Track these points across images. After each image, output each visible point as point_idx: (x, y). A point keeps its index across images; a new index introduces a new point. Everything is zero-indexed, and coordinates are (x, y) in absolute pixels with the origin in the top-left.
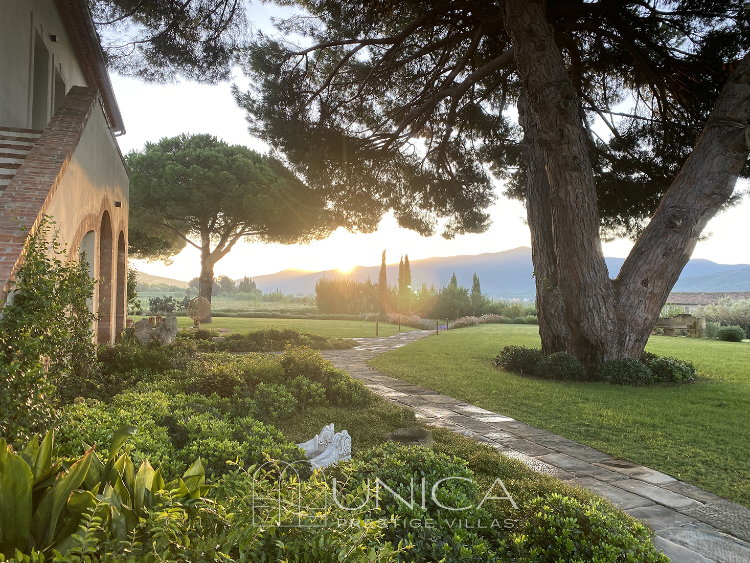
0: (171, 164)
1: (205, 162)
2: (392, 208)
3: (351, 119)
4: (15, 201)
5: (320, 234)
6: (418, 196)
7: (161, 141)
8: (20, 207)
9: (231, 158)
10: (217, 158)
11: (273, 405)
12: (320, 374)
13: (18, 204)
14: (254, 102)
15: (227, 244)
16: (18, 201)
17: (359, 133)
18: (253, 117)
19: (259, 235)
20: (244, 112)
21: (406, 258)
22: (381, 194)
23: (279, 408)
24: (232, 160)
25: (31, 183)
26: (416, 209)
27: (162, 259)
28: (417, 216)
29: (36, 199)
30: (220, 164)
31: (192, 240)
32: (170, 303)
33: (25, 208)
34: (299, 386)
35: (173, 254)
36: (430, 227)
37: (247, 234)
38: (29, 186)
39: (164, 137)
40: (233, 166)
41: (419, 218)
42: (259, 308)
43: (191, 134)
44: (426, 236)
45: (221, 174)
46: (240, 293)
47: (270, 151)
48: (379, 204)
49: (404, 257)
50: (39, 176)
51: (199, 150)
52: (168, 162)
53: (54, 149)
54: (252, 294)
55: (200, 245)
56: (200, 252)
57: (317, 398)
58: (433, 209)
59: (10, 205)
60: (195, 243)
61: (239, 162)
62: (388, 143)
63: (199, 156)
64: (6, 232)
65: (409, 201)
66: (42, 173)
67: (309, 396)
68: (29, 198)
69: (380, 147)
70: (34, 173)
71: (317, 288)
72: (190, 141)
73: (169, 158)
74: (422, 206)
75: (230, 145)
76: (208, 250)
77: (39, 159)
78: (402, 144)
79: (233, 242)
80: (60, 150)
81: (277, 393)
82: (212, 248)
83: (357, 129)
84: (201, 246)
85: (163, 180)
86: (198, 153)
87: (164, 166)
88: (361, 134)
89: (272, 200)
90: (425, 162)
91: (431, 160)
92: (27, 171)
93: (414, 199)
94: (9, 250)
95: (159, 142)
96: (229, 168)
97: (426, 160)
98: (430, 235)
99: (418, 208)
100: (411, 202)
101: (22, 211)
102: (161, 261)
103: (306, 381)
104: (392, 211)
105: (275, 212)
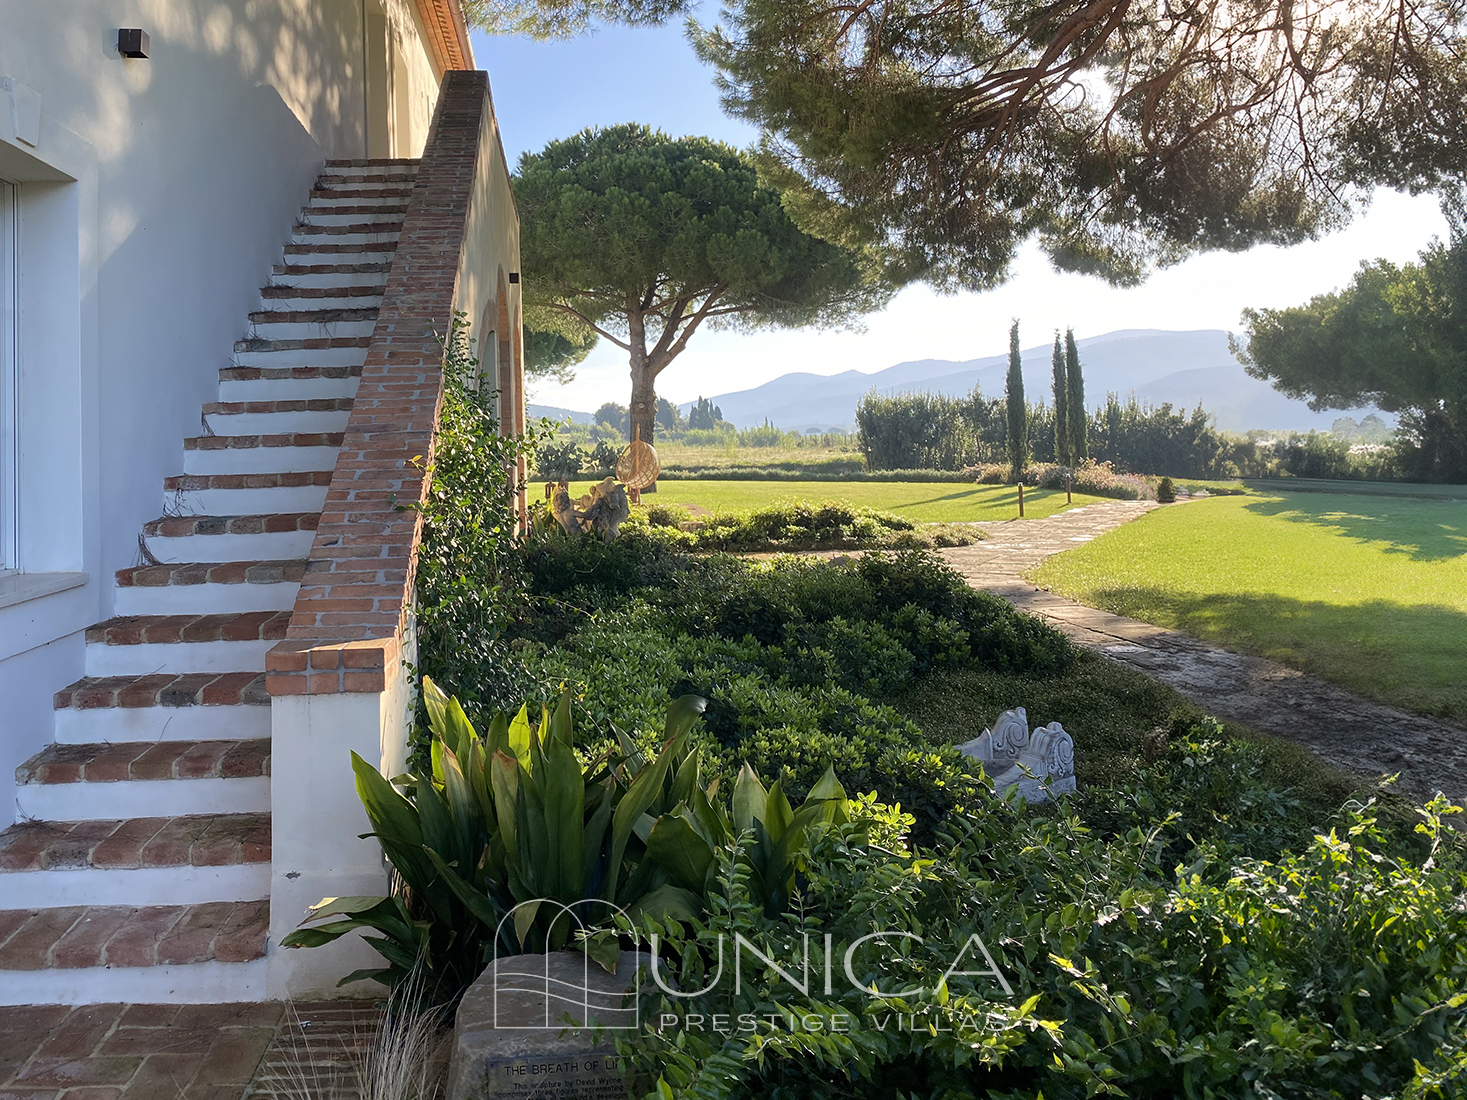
0: (571, 190)
1: (630, 179)
2: (1037, 230)
3: (937, 51)
4: (408, 291)
5: (866, 300)
6: (1097, 196)
7: (547, 148)
8: (421, 302)
9: (679, 163)
10: (654, 168)
11: (866, 663)
12: (948, 600)
13: (414, 296)
14: (729, 46)
15: (678, 335)
16: (415, 291)
17: (955, 75)
18: (728, 76)
19: (737, 313)
20: (712, 69)
21: (1069, 337)
22: (1010, 200)
23: (879, 670)
24: (682, 169)
25: (427, 258)
26: (1093, 226)
27: (554, 373)
28: (1099, 242)
29: (441, 284)
30: (660, 179)
31: (610, 332)
32: (572, 456)
33: (427, 302)
34: (909, 625)
35: (573, 362)
36: (1133, 264)
37: (716, 313)
38: (424, 262)
39: (553, 140)
40: (685, 180)
41: (1105, 246)
42: (738, 462)
43: (601, 127)
44: (1124, 285)
45: (663, 198)
46: (692, 432)
47: (763, 140)
48: (1002, 226)
49: (1063, 335)
50: (434, 243)
51: (617, 156)
52: (565, 186)
53: (445, 191)
54: (717, 432)
55: (627, 341)
56: (627, 355)
57: (953, 651)
58: (1137, 223)
59: (403, 298)
60: (615, 336)
61: (696, 170)
62: (1023, 89)
63: (619, 169)
64: (410, 347)
65: (1079, 210)
66: (437, 238)
67: (935, 647)
68: (430, 284)
69: (1003, 100)
70: (425, 238)
71: (860, 416)
72: (600, 140)
73: (564, 180)
74: (1109, 220)
75: (675, 139)
76: (644, 349)
77: (427, 213)
78: (1054, 87)
79: (689, 331)
80: (455, 193)
81: (869, 639)
82: (650, 347)
83: (949, 71)
84: (629, 343)
85: (557, 222)
86: (617, 162)
87: (557, 195)
88: (958, 79)
89: (766, 238)
90: (1113, 121)
91: (1125, 115)
92: (413, 236)
93: (1090, 203)
94: (421, 379)
95: (544, 150)
96: (678, 185)
97: (1116, 116)
98: (1135, 282)
99: (1100, 225)
100: (1083, 212)
101: (424, 308)
102: (553, 377)
103: (924, 616)
104: (1035, 236)
105: (772, 264)
